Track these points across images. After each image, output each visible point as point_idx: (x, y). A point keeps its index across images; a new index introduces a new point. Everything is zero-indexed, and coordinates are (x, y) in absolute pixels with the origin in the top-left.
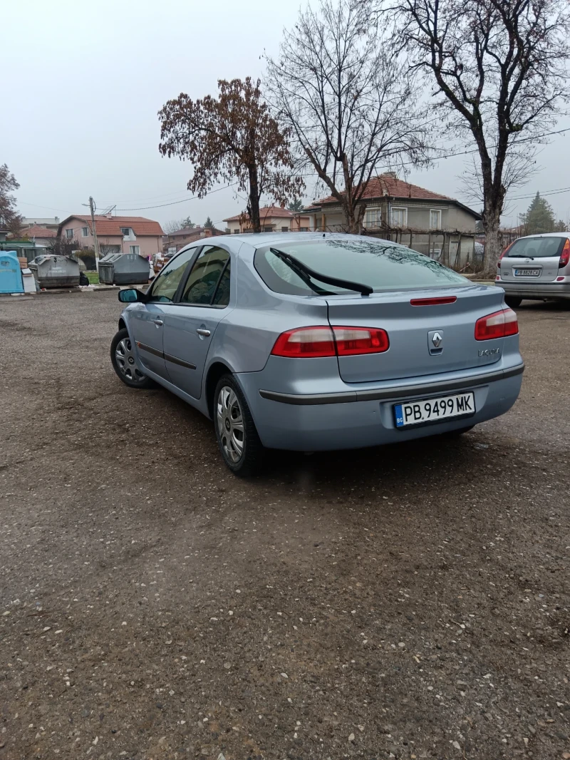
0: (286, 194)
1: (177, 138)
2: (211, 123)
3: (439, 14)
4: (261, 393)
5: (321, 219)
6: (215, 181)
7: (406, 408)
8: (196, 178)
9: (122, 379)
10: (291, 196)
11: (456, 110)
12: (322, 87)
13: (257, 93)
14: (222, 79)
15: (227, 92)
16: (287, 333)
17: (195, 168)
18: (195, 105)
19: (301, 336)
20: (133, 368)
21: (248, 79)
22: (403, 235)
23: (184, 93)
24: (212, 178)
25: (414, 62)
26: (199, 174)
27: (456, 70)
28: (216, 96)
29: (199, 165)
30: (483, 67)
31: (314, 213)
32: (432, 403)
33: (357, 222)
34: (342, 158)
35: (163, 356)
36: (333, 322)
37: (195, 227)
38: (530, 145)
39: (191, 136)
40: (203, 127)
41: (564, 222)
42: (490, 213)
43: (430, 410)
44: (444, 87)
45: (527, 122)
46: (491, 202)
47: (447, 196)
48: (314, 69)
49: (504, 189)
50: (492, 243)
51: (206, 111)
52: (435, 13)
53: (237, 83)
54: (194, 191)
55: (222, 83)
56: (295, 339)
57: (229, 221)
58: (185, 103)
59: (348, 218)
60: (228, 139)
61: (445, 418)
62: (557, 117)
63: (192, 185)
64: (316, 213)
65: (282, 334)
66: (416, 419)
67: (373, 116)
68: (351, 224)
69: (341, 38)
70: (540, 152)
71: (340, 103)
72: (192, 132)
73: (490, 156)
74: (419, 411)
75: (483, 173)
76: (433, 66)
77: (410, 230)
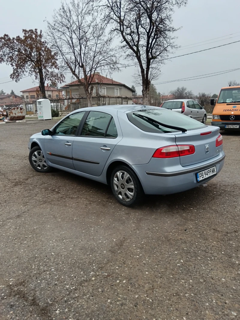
0: (57, 81)
1: (4, 55)
2: (19, 49)
3: (121, 9)
4: (146, 173)
5: (69, 92)
6: (23, 75)
7: (200, 174)
8: (14, 73)
9: (35, 169)
10: (58, 82)
11: (130, 49)
12: (72, 35)
13: (41, 36)
14: (25, 29)
15: (27, 35)
16: (160, 149)
17: (13, 68)
18: (12, 40)
19: (166, 150)
20: (41, 164)
21: (36, 30)
22: (110, 99)
23: (7, 34)
24: (21, 73)
25: (113, 28)
26: (15, 71)
27: (131, 33)
28: (22, 36)
29: (15, 67)
30: (139, 32)
31: (66, 89)
32: (206, 171)
33: (90, 94)
34: (82, 66)
35: (72, 159)
36: (178, 143)
37: (6, 94)
38: (159, 64)
39: (11, 54)
40: (16, 50)
41: (160, 93)
42: (145, 91)
43: (205, 174)
44: (125, 40)
45: (158, 55)
46: (145, 86)
47: (121, 82)
48: (68, 28)
49: (150, 81)
50: (146, 102)
51: (18, 43)
52: (120, 9)
53: (31, 31)
54: (13, 78)
55: (24, 31)
56: (164, 151)
57: (23, 92)
58: (7, 39)
59: (86, 92)
60: (29, 56)
61: (210, 177)
62: (168, 54)
63: (12, 76)
64: (67, 89)
65: (158, 149)
66: (202, 178)
67: (94, 49)
68: (87, 94)
69: (79, 16)
70: (162, 67)
71: (80, 43)
72: (11, 52)
73: (144, 68)
74: (203, 175)
75: (142, 74)
76: (120, 30)
77: (109, 97)
